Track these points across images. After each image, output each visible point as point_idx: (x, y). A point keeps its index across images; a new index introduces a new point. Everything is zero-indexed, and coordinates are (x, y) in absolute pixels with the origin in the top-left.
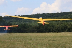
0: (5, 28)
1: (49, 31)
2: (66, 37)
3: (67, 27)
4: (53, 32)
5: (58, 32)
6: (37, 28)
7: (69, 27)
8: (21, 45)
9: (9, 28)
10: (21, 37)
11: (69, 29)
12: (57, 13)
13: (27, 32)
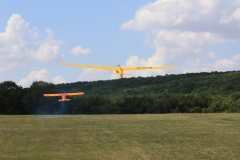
0: (60, 97)
1: (144, 111)
2: (175, 121)
3: (177, 103)
4: (150, 113)
5: (161, 112)
6: (121, 105)
7: (181, 103)
8: (91, 139)
9: (67, 97)
10: (89, 123)
11: (182, 106)
12: (158, 76)
13: (100, 114)
